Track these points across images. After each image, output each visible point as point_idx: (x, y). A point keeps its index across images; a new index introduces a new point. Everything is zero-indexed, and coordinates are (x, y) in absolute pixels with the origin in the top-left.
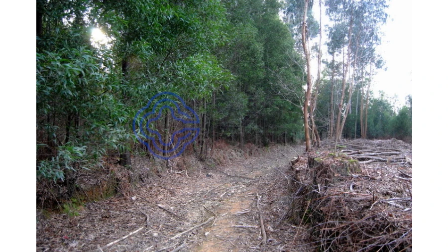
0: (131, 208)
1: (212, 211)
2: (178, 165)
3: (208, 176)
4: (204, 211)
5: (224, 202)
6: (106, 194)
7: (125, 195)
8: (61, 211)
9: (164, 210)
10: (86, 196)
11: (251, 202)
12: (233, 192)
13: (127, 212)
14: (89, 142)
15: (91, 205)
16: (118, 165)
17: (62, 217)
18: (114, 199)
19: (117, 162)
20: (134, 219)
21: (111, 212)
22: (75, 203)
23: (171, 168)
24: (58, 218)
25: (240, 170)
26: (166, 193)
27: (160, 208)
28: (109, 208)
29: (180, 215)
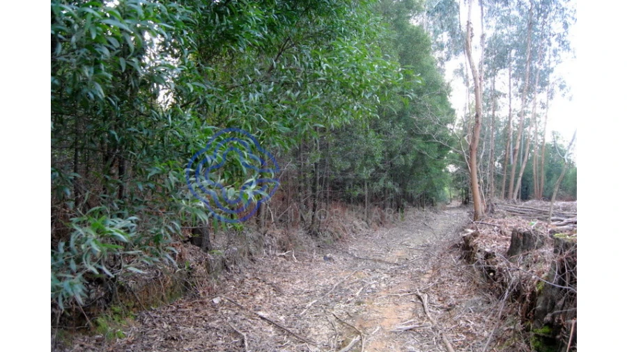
0: (214, 320)
1: (349, 322)
2: (280, 242)
3: (325, 258)
4: (336, 324)
5: (366, 305)
6: (171, 294)
7: (202, 296)
8: (93, 331)
9: (270, 323)
10: (137, 300)
11: (413, 305)
12: (373, 286)
13: (208, 329)
14: (142, 208)
15: (146, 316)
16: (191, 246)
17: (94, 341)
18: (183, 302)
19: (187, 239)
20: (220, 342)
21: (181, 328)
22: (117, 313)
23: (270, 247)
24: (86, 345)
25: (372, 248)
26: (266, 290)
27: (262, 318)
28: (175, 320)
29: (297, 331)
